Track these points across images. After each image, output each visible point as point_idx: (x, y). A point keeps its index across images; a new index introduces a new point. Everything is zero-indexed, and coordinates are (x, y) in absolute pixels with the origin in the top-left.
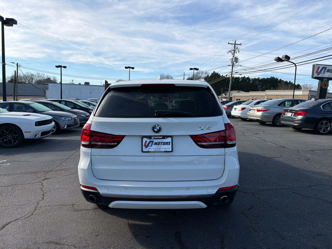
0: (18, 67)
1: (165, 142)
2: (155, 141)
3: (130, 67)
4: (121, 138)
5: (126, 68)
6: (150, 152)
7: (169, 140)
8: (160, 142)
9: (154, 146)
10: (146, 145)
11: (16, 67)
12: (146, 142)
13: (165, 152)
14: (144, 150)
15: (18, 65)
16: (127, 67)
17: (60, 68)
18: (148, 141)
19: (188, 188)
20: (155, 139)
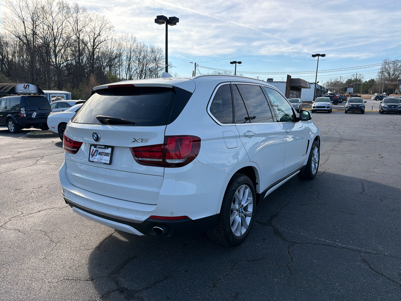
0: (196, 67)
1: (106, 153)
2: (100, 150)
3: (320, 54)
4: (79, 144)
5: (314, 56)
6: (93, 162)
7: (109, 151)
8: (102, 152)
9: (98, 156)
10: (93, 154)
11: (195, 67)
12: (93, 150)
13: (104, 163)
14: (90, 160)
15: (196, 64)
16: (315, 54)
17: (234, 64)
18: (95, 149)
19: (118, 208)
20: (99, 148)
